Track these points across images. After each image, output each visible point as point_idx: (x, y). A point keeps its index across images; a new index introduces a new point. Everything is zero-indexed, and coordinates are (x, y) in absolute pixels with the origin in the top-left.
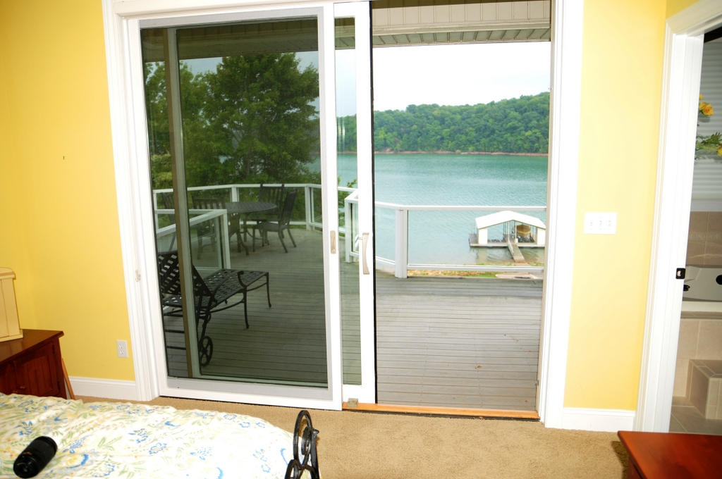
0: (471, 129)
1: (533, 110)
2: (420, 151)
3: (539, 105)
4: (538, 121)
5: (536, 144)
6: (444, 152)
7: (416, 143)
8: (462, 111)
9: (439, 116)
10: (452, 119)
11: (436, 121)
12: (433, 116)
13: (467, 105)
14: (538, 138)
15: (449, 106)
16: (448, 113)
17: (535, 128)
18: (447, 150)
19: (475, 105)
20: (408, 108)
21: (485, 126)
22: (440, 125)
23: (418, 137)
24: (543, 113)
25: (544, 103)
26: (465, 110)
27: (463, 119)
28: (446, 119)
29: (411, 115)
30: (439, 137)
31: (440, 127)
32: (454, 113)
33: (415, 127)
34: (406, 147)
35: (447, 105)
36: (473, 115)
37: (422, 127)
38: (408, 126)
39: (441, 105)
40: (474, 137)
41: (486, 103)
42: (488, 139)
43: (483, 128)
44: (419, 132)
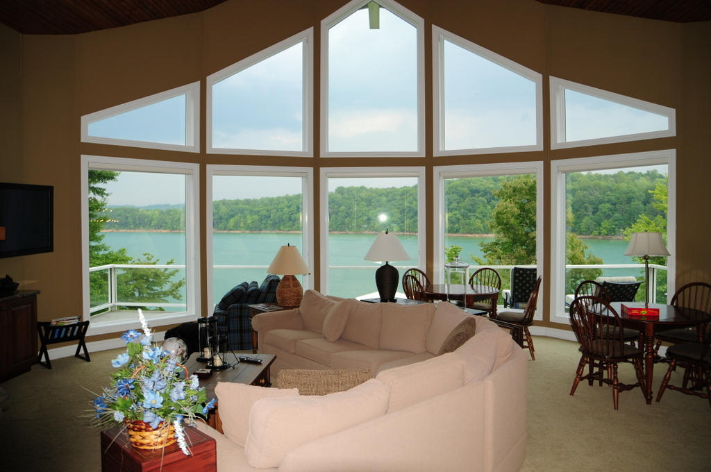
0: (396, 210)
1: (453, 193)
2: (347, 231)
3: (459, 188)
4: (458, 203)
5: (457, 225)
6: (370, 232)
7: (343, 223)
8: (388, 193)
9: (366, 197)
10: (378, 201)
11: (363, 203)
12: (360, 197)
13: (393, 188)
14: (458, 219)
15: (376, 189)
16: (374, 195)
17: (456, 210)
18: (373, 231)
19: (401, 188)
20: (336, 190)
21: (409, 207)
22: (367, 206)
23: (346, 217)
24: (462, 196)
25: (464, 187)
26: (391, 193)
27: (389, 201)
28: (373, 201)
29: (339, 196)
30: (365, 218)
31: (367, 209)
32: (381, 195)
33: (343, 207)
34: (334, 227)
35: (374, 187)
36: (398, 197)
37: (350, 208)
38: (336, 207)
39: (368, 187)
40: (399, 219)
41: (411, 186)
42: (412, 220)
43: (408, 209)
44: (347, 213)
